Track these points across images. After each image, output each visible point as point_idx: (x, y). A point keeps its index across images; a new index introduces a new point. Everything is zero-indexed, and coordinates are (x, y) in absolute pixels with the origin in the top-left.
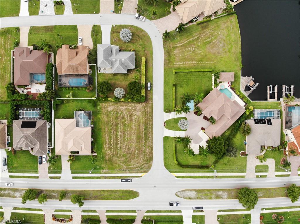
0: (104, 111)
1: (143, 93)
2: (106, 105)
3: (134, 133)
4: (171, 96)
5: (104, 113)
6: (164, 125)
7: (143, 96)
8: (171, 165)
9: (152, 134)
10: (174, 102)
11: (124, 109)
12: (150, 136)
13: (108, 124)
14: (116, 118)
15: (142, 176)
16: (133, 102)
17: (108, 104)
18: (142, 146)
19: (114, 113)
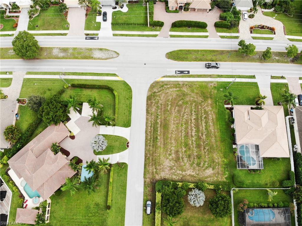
0: (218, 168)
1: (158, 196)
2: (216, 178)
3: (172, 133)
4: (114, 189)
5: (218, 165)
6: (128, 143)
7: (159, 191)
8: (122, 90)
9: (146, 132)
10: (111, 180)
11: (189, 171)
12: (149, 128)
13: (211, 147)
14: (201, 156)
16: (175, 182)
17: (213, 179)
18: (161, 115)
19: (204, 164)
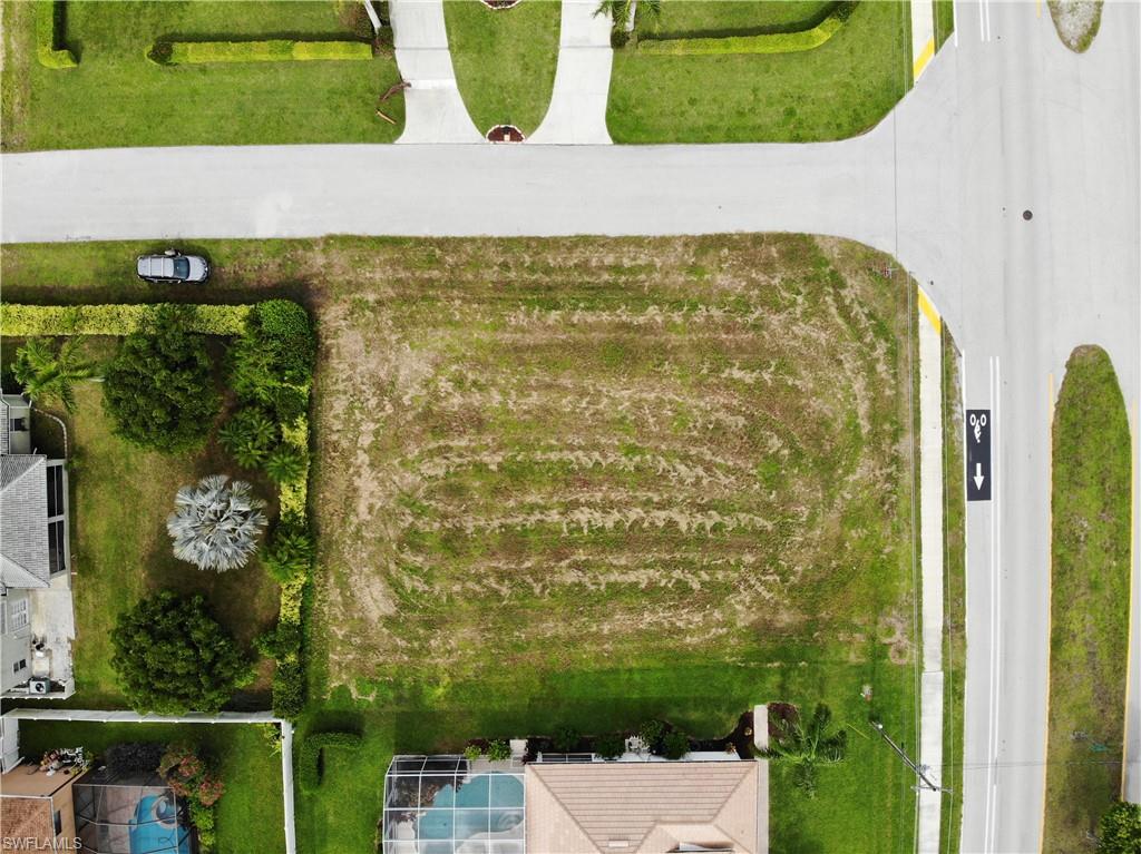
0: (395, 649)
1: (231, 319)
2: (340, 634)
3: (583, 393)
4: (260, 76)
5: (411, 652)
6: (516, 137)
7: (253, 321)
8: (849, 79)
9: (586, 241)
11: (374, 486)
12: (610, 260)
13: (509, 617)
14: (457, 554)
15: (944, 328)
16: (311, 408)
17: (336, 618)
18: (692, 328)
19: (415, 570)
